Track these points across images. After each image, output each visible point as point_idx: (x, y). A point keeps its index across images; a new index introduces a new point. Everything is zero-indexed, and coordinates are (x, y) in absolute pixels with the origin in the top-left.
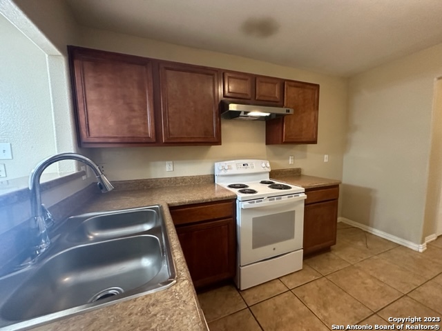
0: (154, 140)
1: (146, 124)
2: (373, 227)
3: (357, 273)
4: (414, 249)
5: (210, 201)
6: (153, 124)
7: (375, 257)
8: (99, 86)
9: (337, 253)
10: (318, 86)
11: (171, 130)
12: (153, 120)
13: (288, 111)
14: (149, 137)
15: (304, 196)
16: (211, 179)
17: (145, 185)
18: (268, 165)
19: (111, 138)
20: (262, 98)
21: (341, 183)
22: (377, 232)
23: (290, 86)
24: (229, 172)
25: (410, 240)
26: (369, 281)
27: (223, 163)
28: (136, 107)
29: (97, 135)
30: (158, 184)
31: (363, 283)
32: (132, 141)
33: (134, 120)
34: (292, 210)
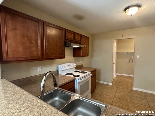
0: (41, 58)
1: (37, 50)
2: (100, 81)
3: (103, 95)
4: (110, 85)
5: (69, 82)
6: (41, 50)
7: (104, 89)
8: (15, 29)
9: (96, 91)
10: (88, 37)
11: (48, 53)
12: (41, 48)
13: (85, 46)
14: (39, 57)
15: (91, 75)
16: (57, 73)
17: (28, 80)
18: (76, 65)
19: (21, 58)
20: (76, 41)
21: (96, 69)
22: (102, 82)
23: (83, 37)
24: (65, 69)
25: (109, 83)
26: (106, 96)
27: (62, 65)
28: (33, 42)
29: (12, 56)
30: (35, 78)
31: (106, 97)
32: (31, 59)
33: (32, 48)
34: (88, 80)
